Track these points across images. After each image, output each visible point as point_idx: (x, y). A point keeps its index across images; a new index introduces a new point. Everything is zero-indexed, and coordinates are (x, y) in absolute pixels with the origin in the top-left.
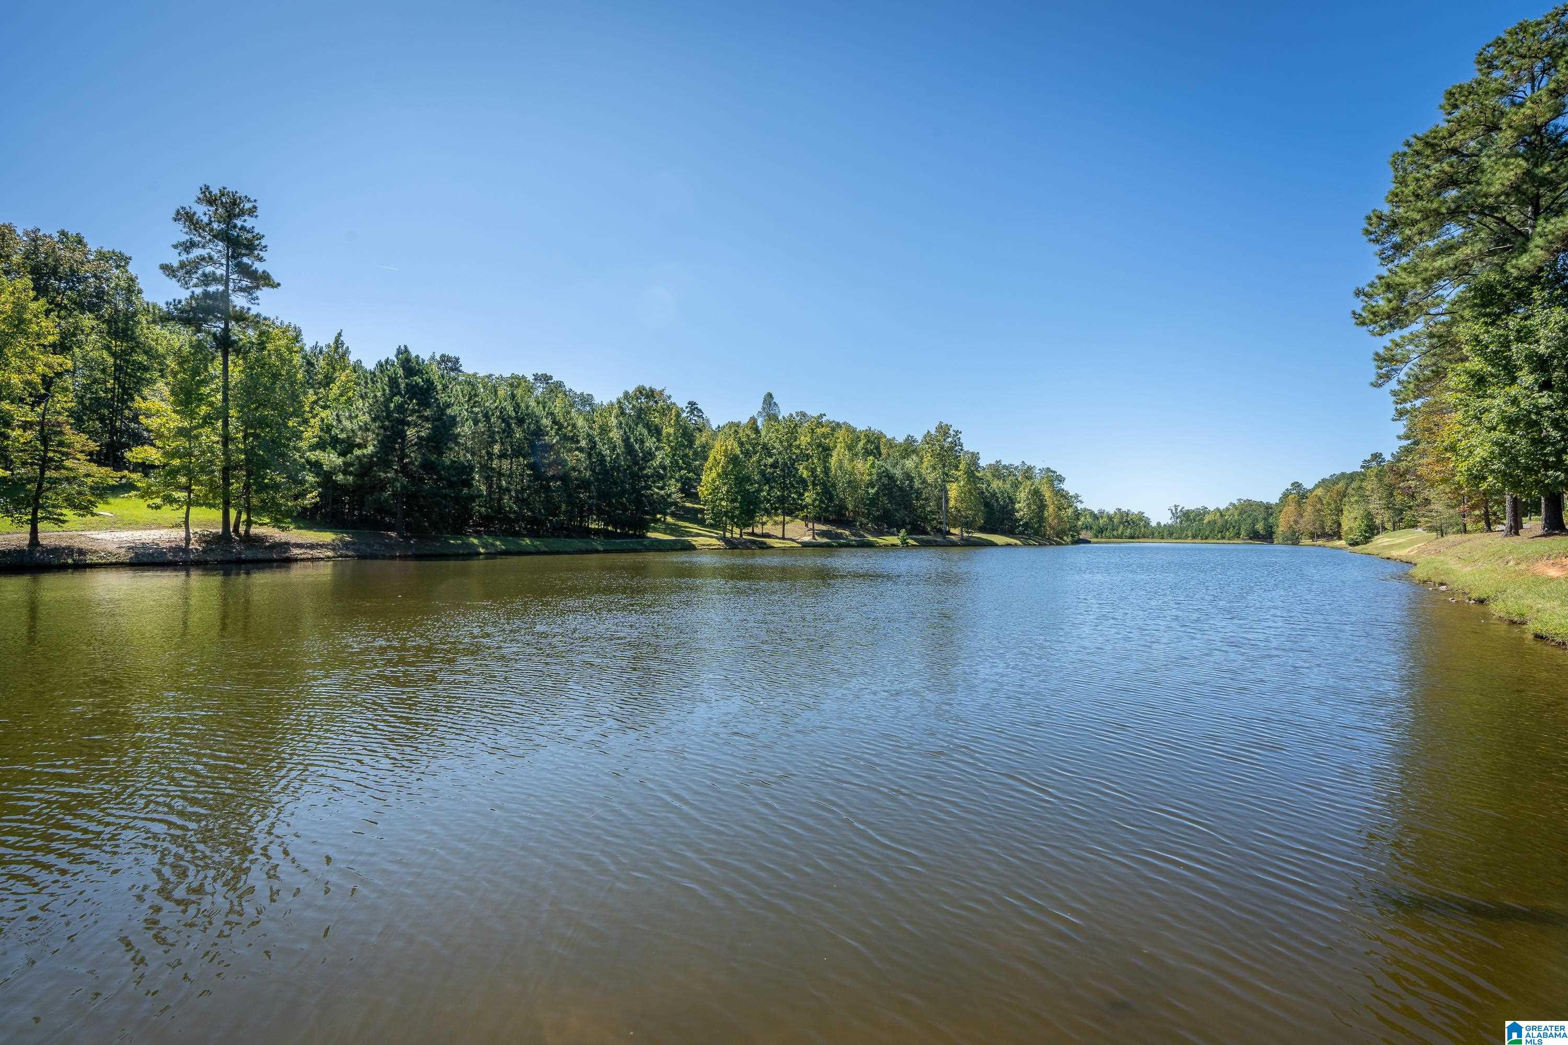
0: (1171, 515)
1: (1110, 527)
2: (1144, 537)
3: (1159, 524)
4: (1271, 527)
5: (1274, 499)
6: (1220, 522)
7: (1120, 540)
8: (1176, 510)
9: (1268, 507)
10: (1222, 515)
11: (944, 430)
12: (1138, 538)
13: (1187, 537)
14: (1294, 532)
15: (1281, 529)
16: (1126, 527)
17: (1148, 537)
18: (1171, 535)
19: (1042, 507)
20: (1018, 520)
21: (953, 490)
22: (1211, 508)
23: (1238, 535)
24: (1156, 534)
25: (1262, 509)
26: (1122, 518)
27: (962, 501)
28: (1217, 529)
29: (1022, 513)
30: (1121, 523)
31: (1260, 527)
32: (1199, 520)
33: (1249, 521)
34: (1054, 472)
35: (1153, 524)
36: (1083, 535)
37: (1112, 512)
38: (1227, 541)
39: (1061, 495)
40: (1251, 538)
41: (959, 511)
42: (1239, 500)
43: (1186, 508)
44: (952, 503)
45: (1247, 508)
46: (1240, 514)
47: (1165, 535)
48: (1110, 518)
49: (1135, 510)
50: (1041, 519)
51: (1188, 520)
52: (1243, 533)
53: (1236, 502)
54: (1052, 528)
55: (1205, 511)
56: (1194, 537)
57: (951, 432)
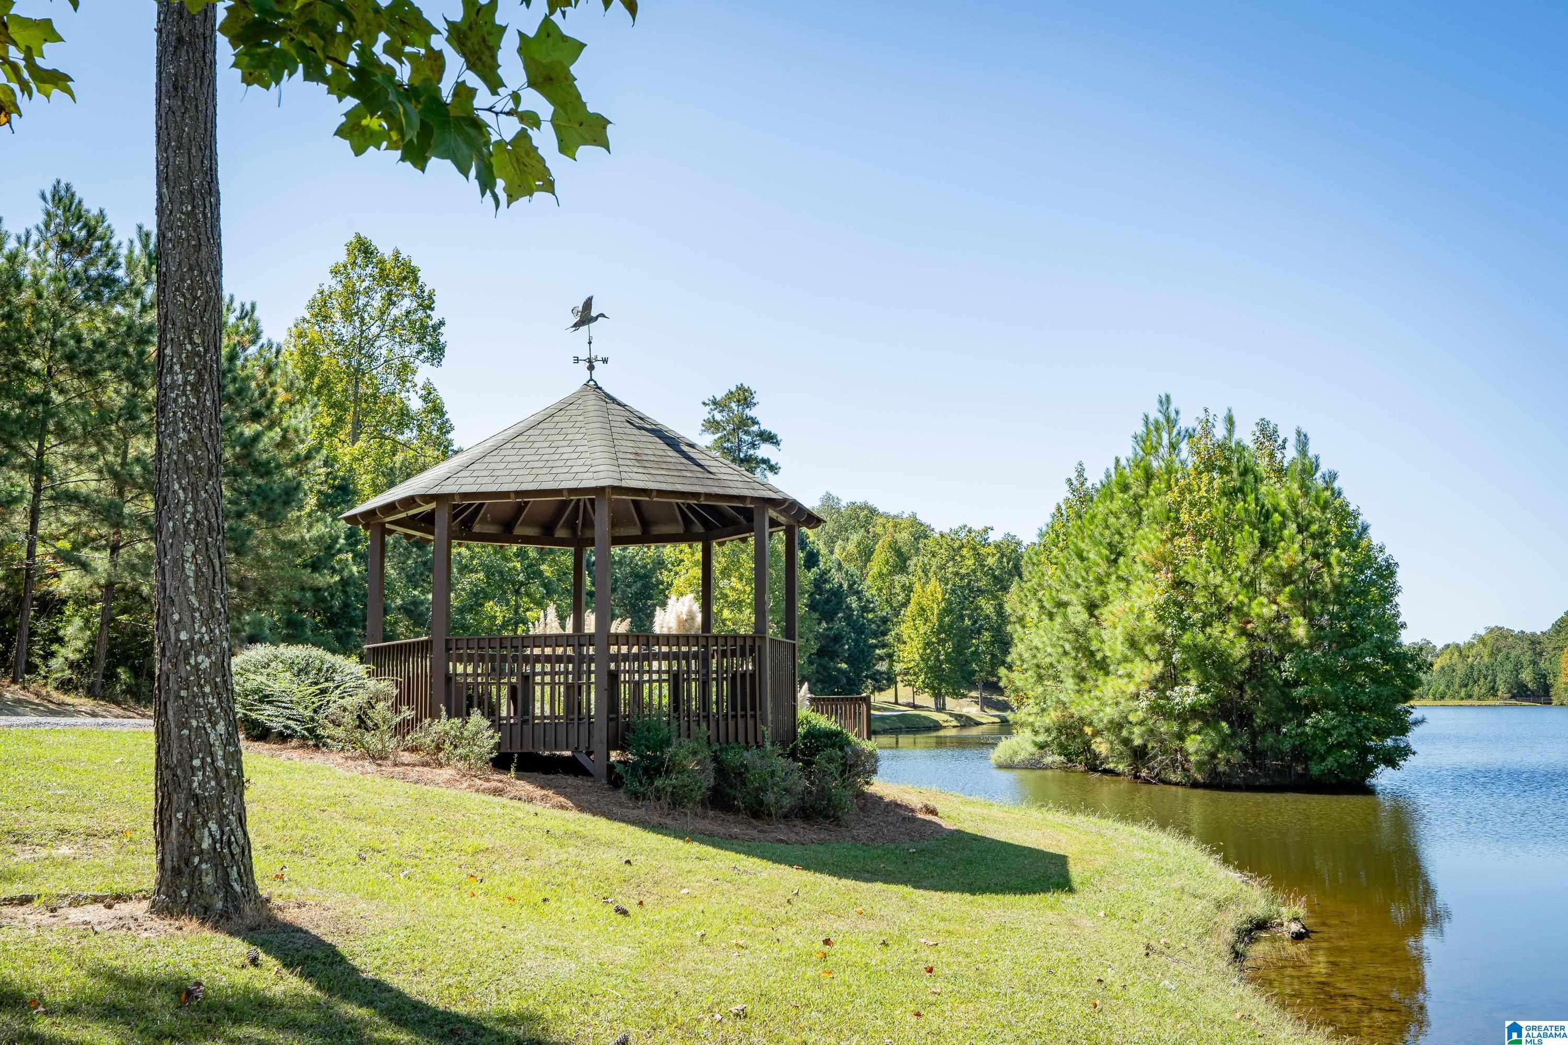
4: (1545, 677)
6: (1461, 670)
15: (1563, 679)
25: (1525, 645)
28: (1457, 680)
31: (1527, 676)
33: (1509, 666)
46: (1492, 654)
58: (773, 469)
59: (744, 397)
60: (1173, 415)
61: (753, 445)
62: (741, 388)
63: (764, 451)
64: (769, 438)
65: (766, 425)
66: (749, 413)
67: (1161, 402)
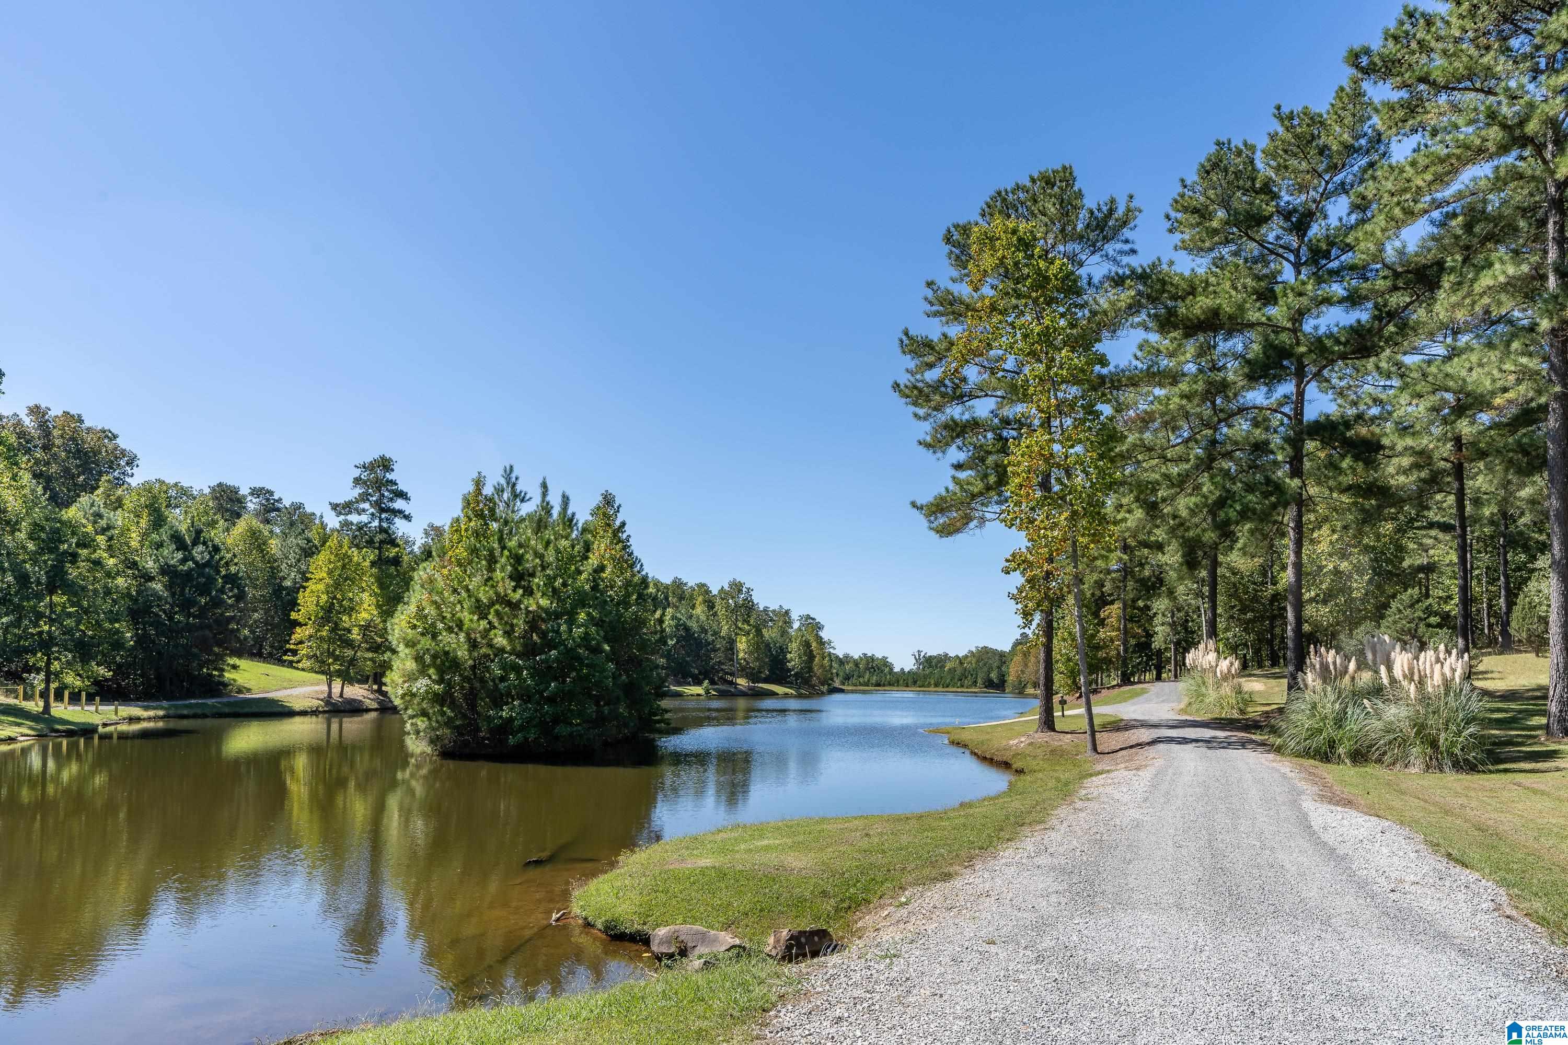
0: (914, 661)
1: (856, 674)
2: (890, 684)
3: (902, 669)
4: (1004, 676)
5: (1007, 648)
6: (959, 672)
7: (866, 688)
8: (919, 655)
9: (1002, 655)
10: (961, 663)
11: (737, 587)
12: (884, 685)
13: (929, 685)
14: (1020, 682)
15: (1011, 678)
16: (872, 674)
17: (893, 685)
18: (915, 683)
19: (811, 657)
20: (789, 670)
21: (742, 645)
22: (952, 654)
23: (975, 683)
24: (901, 682)
25: (997, 658)
26: (868, 664)
27: (751, 653)
28: (957, 677)
29: (793, 663)
30: (867, 669)
31: (993, 675)
32: (941, 667)
33: (985, 669)
34: (814, 619)
35: (897, 669)
36: (837, 684)
37: (856, 657)
38: (966, 690)
39: (821, 642)
40: (986, 687)
41: (748, 663)
42: (977, 647)
43: (928, 654)
44: (741, 655)
45: (984, 655)
46: (978, 661)
47: (910, 684)
48: (856, 663)
49: (879, 655)
50: (810, 669)
51: (930, 666)
52: (979, 681)
53: (974, 650)
54: (818, 678)
55: (945, 658)
56: (936, 685)
57: (744, 589)
58: (408, 518)
59: (385, 464)
60: (513, 480)
61: (391, 500)
62: (383, 458)
63: (399, 504)
64: (402, 495)
65: (402, 487)
66: (390, 476)
67: (505, 471)
